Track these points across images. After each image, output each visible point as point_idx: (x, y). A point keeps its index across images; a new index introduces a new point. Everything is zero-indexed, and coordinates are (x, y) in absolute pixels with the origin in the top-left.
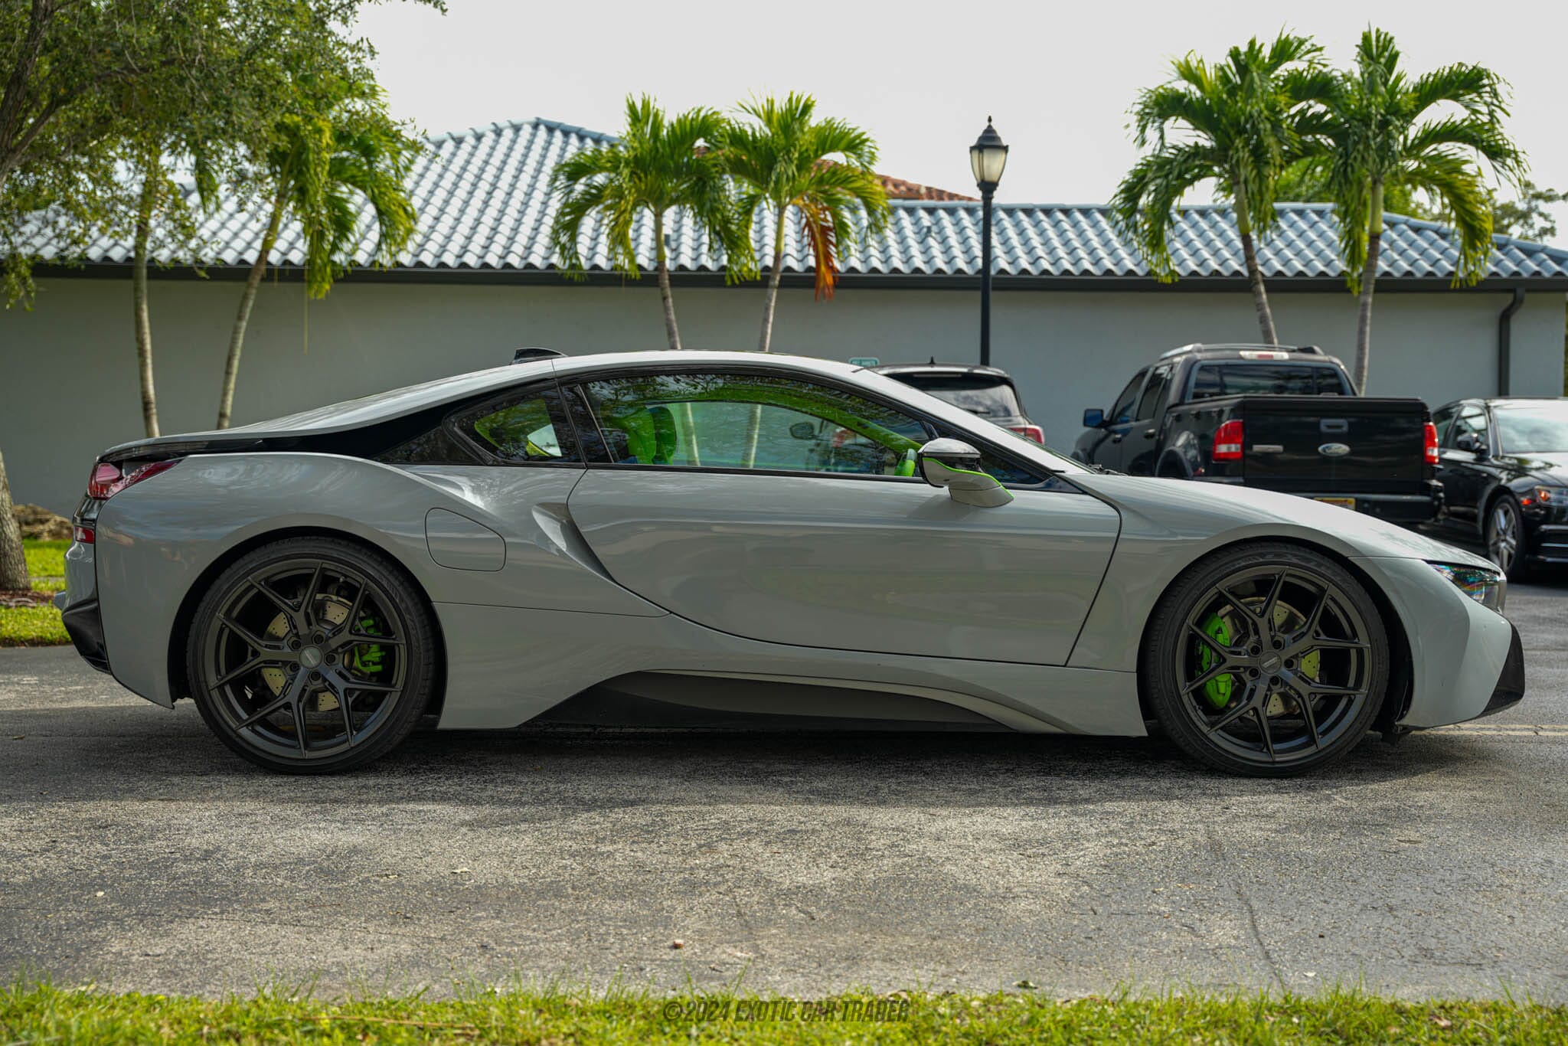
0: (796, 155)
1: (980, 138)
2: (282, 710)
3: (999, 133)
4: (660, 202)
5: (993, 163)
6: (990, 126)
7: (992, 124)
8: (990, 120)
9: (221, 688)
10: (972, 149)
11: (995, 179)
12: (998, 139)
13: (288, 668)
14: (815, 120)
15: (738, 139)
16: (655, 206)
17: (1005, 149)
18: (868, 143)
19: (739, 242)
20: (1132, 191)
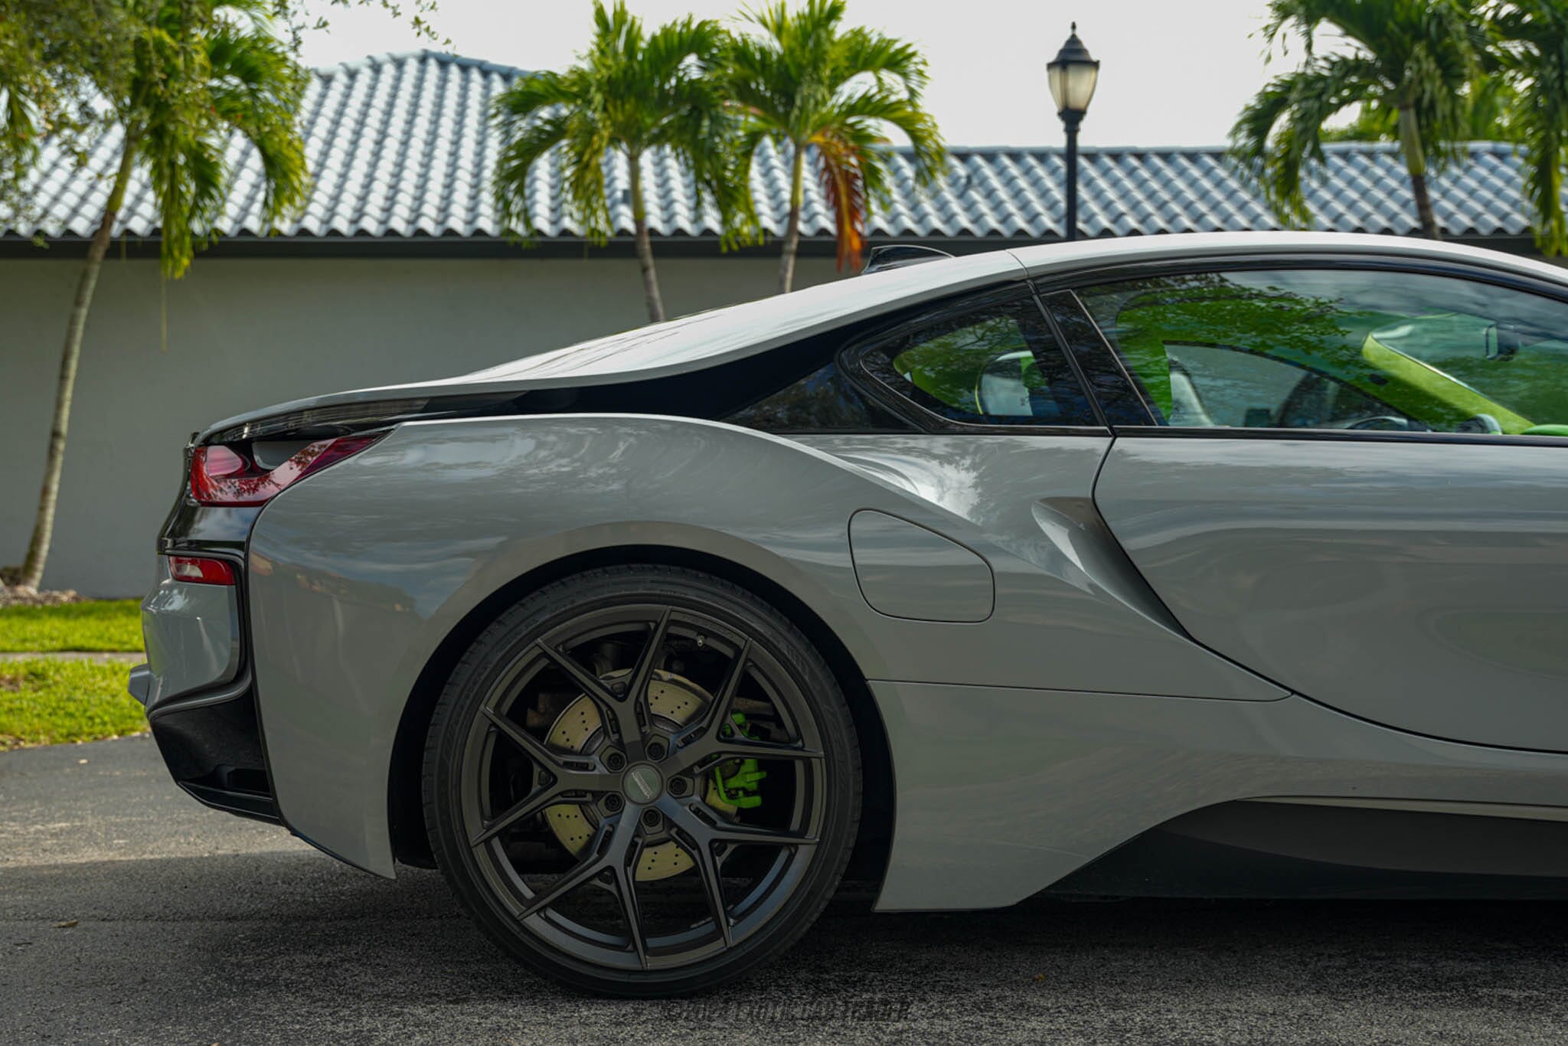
0: (828, 72)
1: (1062, 52)
2: (597, 882)
3: (1086, 45)
4: (637, 140)
5: (1080, 84)
6: (1074, 36)
7: (1078, 33)
8: (1074, 27)
9: (487, 842)
10: (1051, 66)
11: (1081, 104)
12: (1083, 51)
13: (602, 802)
14: (841, 29)
15: (741, 53)
16: (631, 145)
17: (1095, 65)
18: (915, 59)
20: (1258, 120)
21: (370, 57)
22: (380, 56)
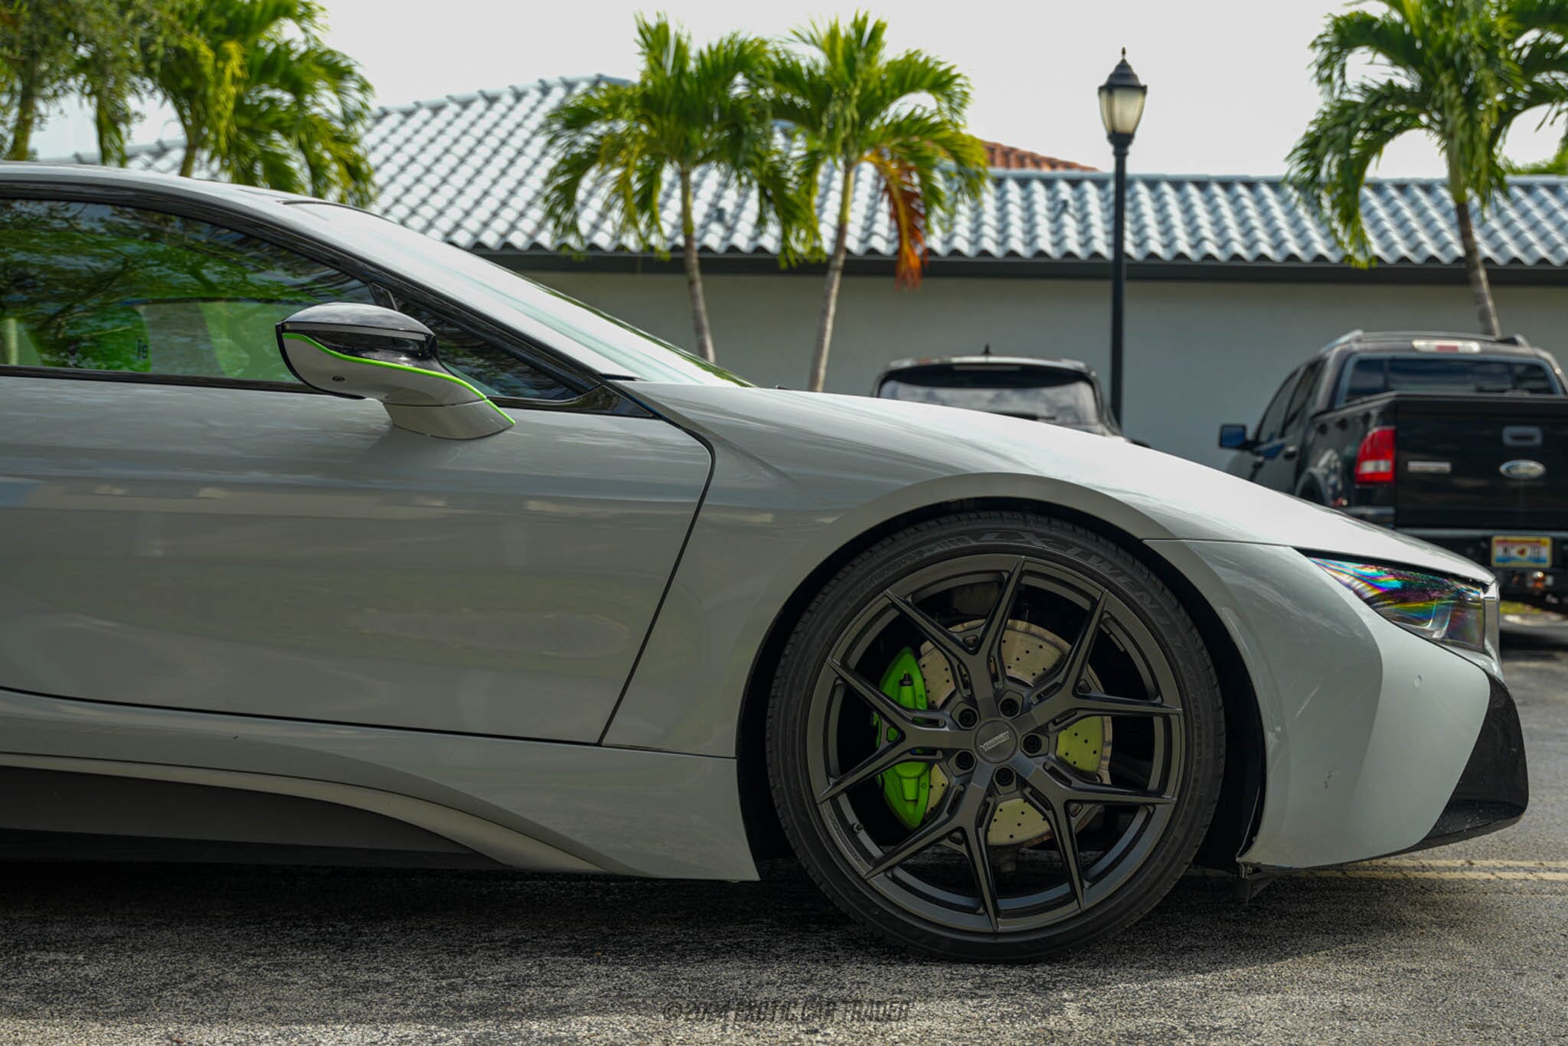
0: (857, 92)
1: (1112, 76)
3: (1136, 70)
4: (687, 157)
5: (1126, 108)
6: (1124, 61)
7: (1128, 58)
8: (1124, 52)
10: (1101, 89)
11: (1129, 129)
12: (1134, 76)
14: (891, 51)
15: (787, 75)
16: (681, 163)
17: (1143, 90)
18: (958, 81)
19: (798, 213)
20: (1312, 148)
21: (541, 81)
22: (551, 78)
